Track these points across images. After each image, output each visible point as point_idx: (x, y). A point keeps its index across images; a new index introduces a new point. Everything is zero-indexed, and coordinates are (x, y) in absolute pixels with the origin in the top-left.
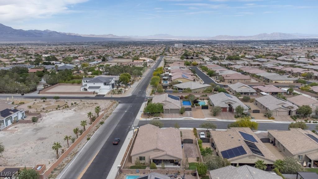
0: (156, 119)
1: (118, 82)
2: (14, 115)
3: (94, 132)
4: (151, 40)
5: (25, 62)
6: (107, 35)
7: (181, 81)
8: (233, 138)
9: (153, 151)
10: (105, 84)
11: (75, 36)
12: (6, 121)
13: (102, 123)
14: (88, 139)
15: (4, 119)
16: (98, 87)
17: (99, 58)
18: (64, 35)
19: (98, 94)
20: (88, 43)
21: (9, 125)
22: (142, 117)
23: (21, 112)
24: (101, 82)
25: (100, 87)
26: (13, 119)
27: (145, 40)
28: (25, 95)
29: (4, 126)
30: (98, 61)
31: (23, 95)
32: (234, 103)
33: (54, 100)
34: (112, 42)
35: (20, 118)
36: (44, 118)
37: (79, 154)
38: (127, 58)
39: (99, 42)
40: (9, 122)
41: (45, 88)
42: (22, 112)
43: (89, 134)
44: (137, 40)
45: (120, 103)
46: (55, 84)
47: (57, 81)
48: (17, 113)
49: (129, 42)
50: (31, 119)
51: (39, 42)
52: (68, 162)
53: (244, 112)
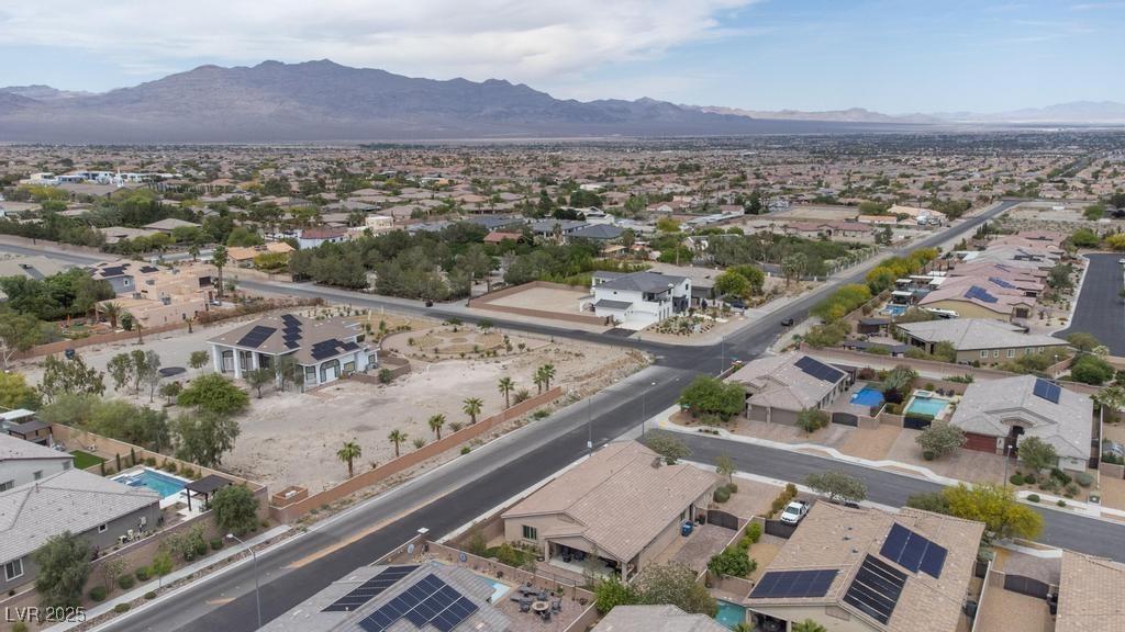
0: (707, 431)
1: (709, 293)
2: (345, 358)
3: (497, 436)
4: (1026, 130)
5: (516, 206)
6: (844, 113)
7: (952, 313)
8: (847, 539)
9: (555, 519)
10: (650, 297)
11: (731, 118)
12: (323, 369)
13: (542, 415)
14: (465, 451)
15: (318, 364)
16: (624, 306)
17: (739, 202)
18: (695, 112)
19: (619, 327)
20: (767, 140)
21: (328, 381)
22: (670, 419)
23: (366, 351)
24: (637, 289)
25: (630, 304)
26: (342, 369)
27: (1001, 129)
28: (437, 307)
29: (315, 383)
30: (729, 213)
31: (430, 305)
32: (1042, 423)
33: (481, 331)
34: (858, 137)
35: (361, 367)
36: (414, 375)
37: (407, 484)
38: (850, 204)
39: (806, 137)
40: (330, 373)
41: (489, 292)
42: (370, 353)
43: (480, 438)
44: (960, 130)
45: (657, 362)
46: (523, 283)
47: (533, 275)
48: (355, 354)
49: (926, 137)
50: (377, 375)
51: (614, 138)
52: (367, 497)
53: (1063, 466)
